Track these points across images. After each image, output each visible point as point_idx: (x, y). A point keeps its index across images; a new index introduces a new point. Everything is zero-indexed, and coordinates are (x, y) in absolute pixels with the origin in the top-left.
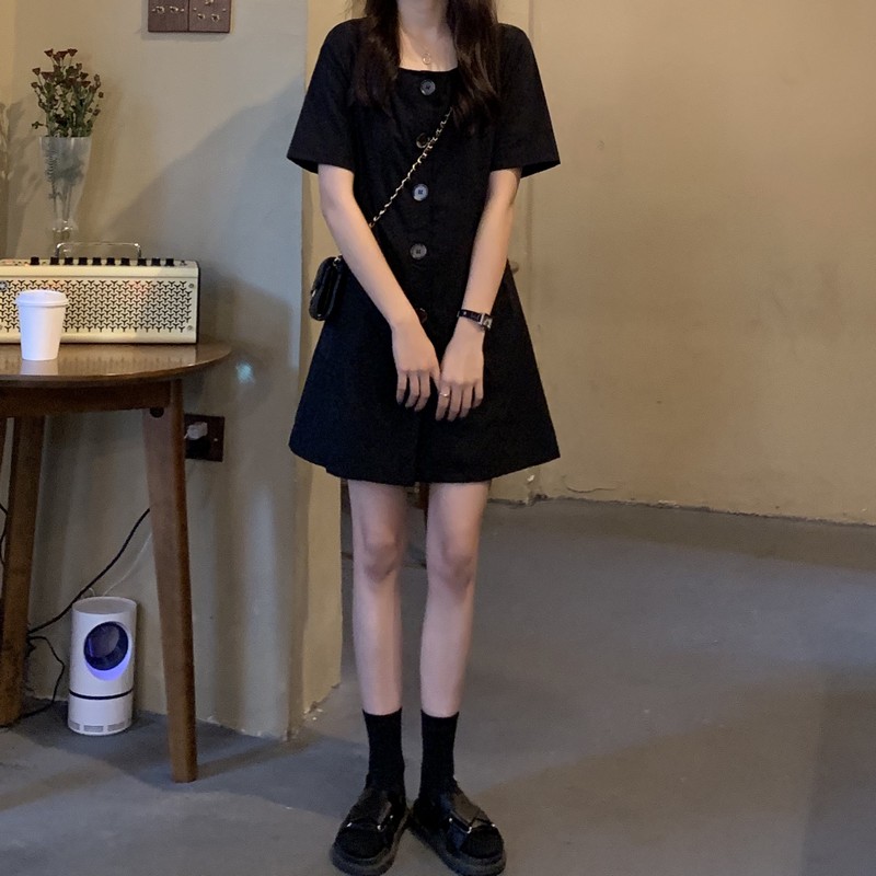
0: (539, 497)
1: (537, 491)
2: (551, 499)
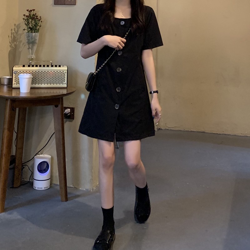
0: (159, 129)
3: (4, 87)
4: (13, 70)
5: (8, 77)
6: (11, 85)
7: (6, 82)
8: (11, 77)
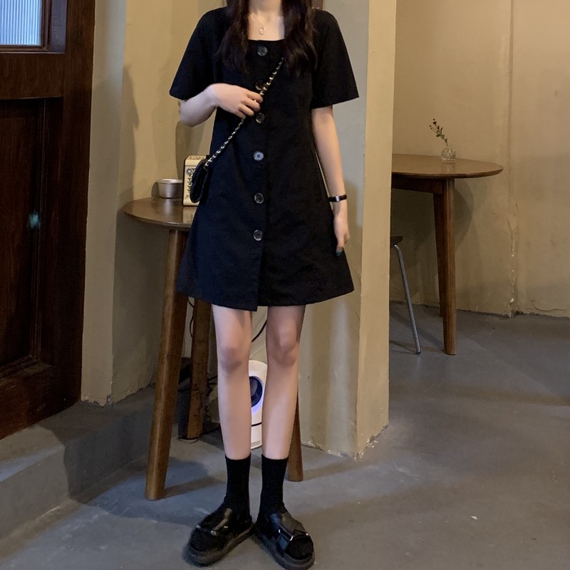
0: (518, 313)
1: (516, 309)
2: (526, 314)
3: (165, 202)
4: (184, 166)
5: (174, 181)
6: (181, 199)
7: (169, 192)
8: (181, 181)
